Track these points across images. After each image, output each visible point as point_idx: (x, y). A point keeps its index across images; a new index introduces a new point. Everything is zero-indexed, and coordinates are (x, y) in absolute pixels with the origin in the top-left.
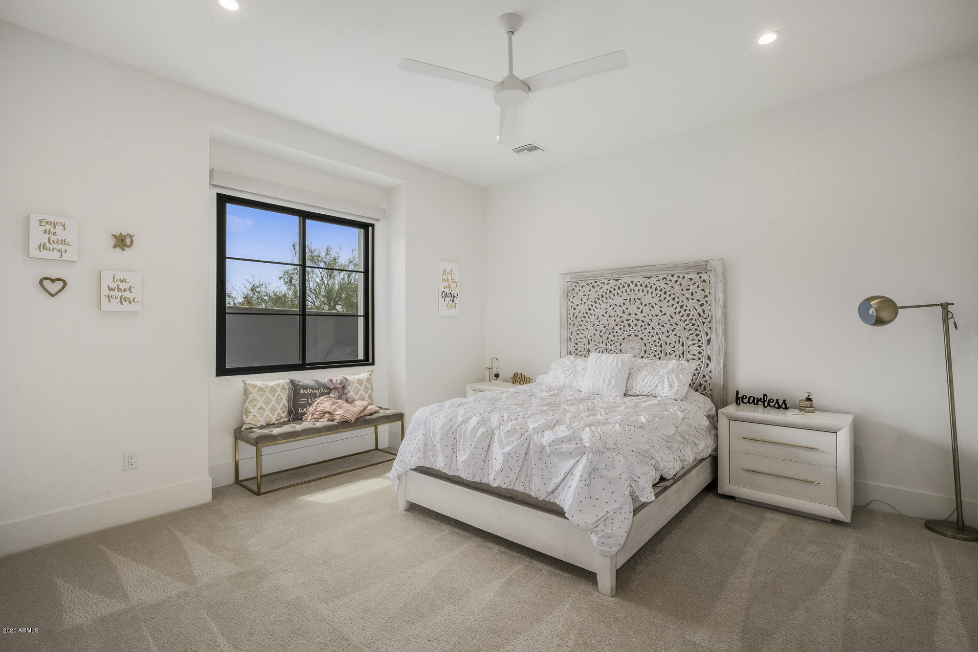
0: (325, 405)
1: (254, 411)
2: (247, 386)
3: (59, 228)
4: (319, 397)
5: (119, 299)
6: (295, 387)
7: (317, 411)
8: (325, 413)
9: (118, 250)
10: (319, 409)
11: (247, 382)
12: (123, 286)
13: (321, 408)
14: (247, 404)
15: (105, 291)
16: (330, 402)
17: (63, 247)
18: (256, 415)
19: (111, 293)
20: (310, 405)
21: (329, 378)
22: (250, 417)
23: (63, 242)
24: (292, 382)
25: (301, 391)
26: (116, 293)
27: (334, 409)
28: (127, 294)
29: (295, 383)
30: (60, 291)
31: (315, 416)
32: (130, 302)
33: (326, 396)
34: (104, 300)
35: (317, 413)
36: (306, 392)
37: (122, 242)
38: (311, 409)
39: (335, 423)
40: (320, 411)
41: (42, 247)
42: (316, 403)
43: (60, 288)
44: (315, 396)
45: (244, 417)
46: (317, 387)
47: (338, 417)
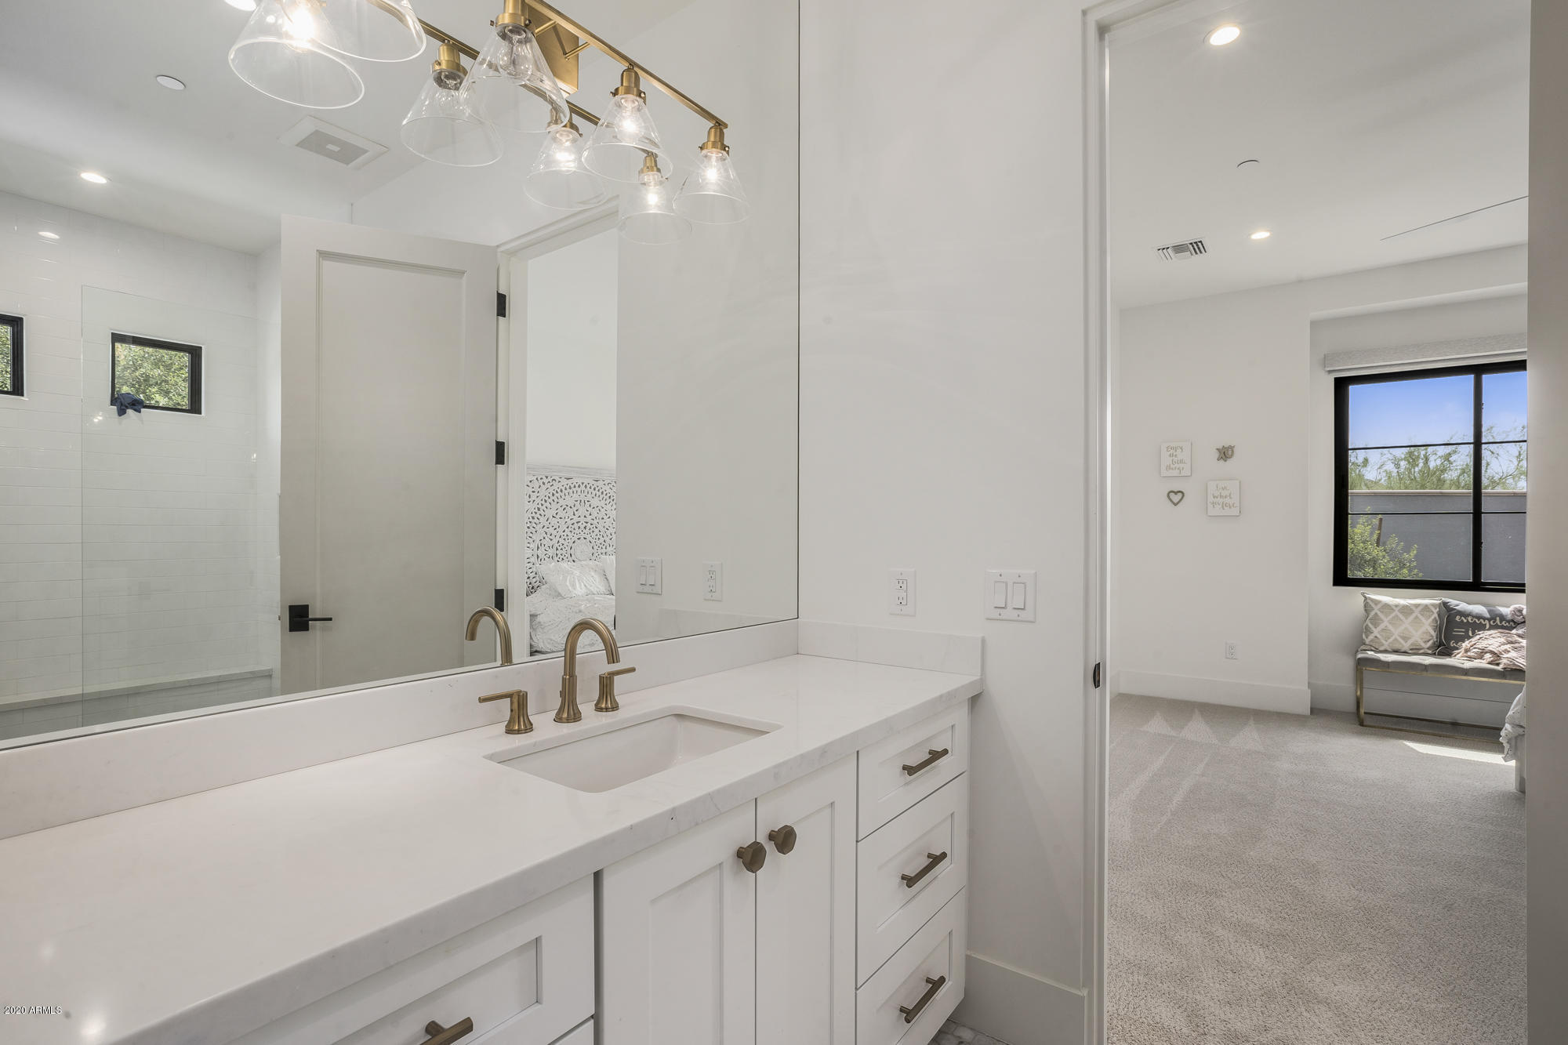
0: (1490, 642)
1: (1376, 632)
2: (1368, 601)
3: (1179, 450)
4: (1488, 630)
5: (1221, 506)
6: (1447, 611)
7: (1475, 648)
8: (1486, 653)
9: (1222, 462)
10: (1480, 646)
11: (1367, 596)
12: (1224, 493)
13: (1482, 644)
14: (1368, 622)
15: (1211, 499)
16: (1503, 640)
17: (1181, 465)
18: (1378, 636)
19: (1215, 500)
20: (1469, 638)
21: (1517, 606)
22: (1371, 637)
23: (1181, 461)
24: (1445, 604)
25: (1458, 618)
26: (1220, 500)
27: (1506, 650)
28: (1227, 500)
29: (1449, 606)
30: (1181, 500)
31: (1469, 654)
32: (1230, 507)
33: (1500, 630)
34: (1210, 506)
35: (1474, 650)
36: (1465, 621)
37: (1225, 454)
38: (1466, 644)
39: (1499, 668)
40: (1479, 649)
41: (1169, 468)
42: (1478, 637)
43: (1180, 498)
44: (1482, 628)
45: (1364, 636)
46: (1488, 616)
47: (1504, 661)
